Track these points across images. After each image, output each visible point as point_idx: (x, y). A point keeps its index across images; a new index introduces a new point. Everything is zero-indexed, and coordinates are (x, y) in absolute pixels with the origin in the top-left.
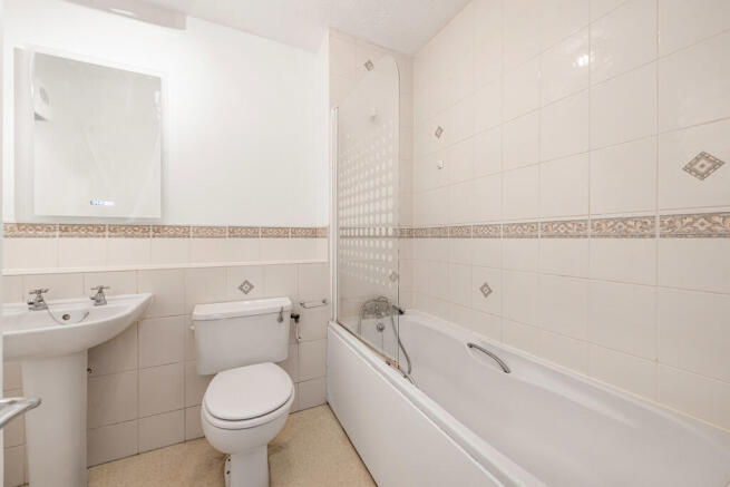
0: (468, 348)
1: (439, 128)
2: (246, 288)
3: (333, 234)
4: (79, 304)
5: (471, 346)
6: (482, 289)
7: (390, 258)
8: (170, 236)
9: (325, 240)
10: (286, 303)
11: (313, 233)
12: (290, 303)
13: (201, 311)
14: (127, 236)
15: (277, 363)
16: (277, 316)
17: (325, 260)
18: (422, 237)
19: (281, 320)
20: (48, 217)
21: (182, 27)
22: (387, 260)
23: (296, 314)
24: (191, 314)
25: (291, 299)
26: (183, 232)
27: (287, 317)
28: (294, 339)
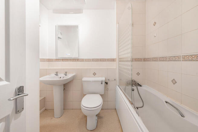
0: (165, 103)
1: (155, 22)
2: (95, 74)
3: (117, 60)
4: (62, 75)
5: (167, 102)
6: (172, 81)
7: (130, 68)
8: (80, 61)
9: (115, 62)
10: (103, 79)
11: (113, 60)
12: (104, 79)
13: (84, 79)
14: (73, 61)
15: (100, 95)
16: (101, 82)
17: (115, 68)
18: (149, 61)
19: (102, 83)
20: (61, 58)
21: (82, 13)
22: (129, 68)
23: (107, 82)
24: (82, 79)
25: (105, 78)
26: (82, 60)
27: (104, 83)
28: (106, 89)
